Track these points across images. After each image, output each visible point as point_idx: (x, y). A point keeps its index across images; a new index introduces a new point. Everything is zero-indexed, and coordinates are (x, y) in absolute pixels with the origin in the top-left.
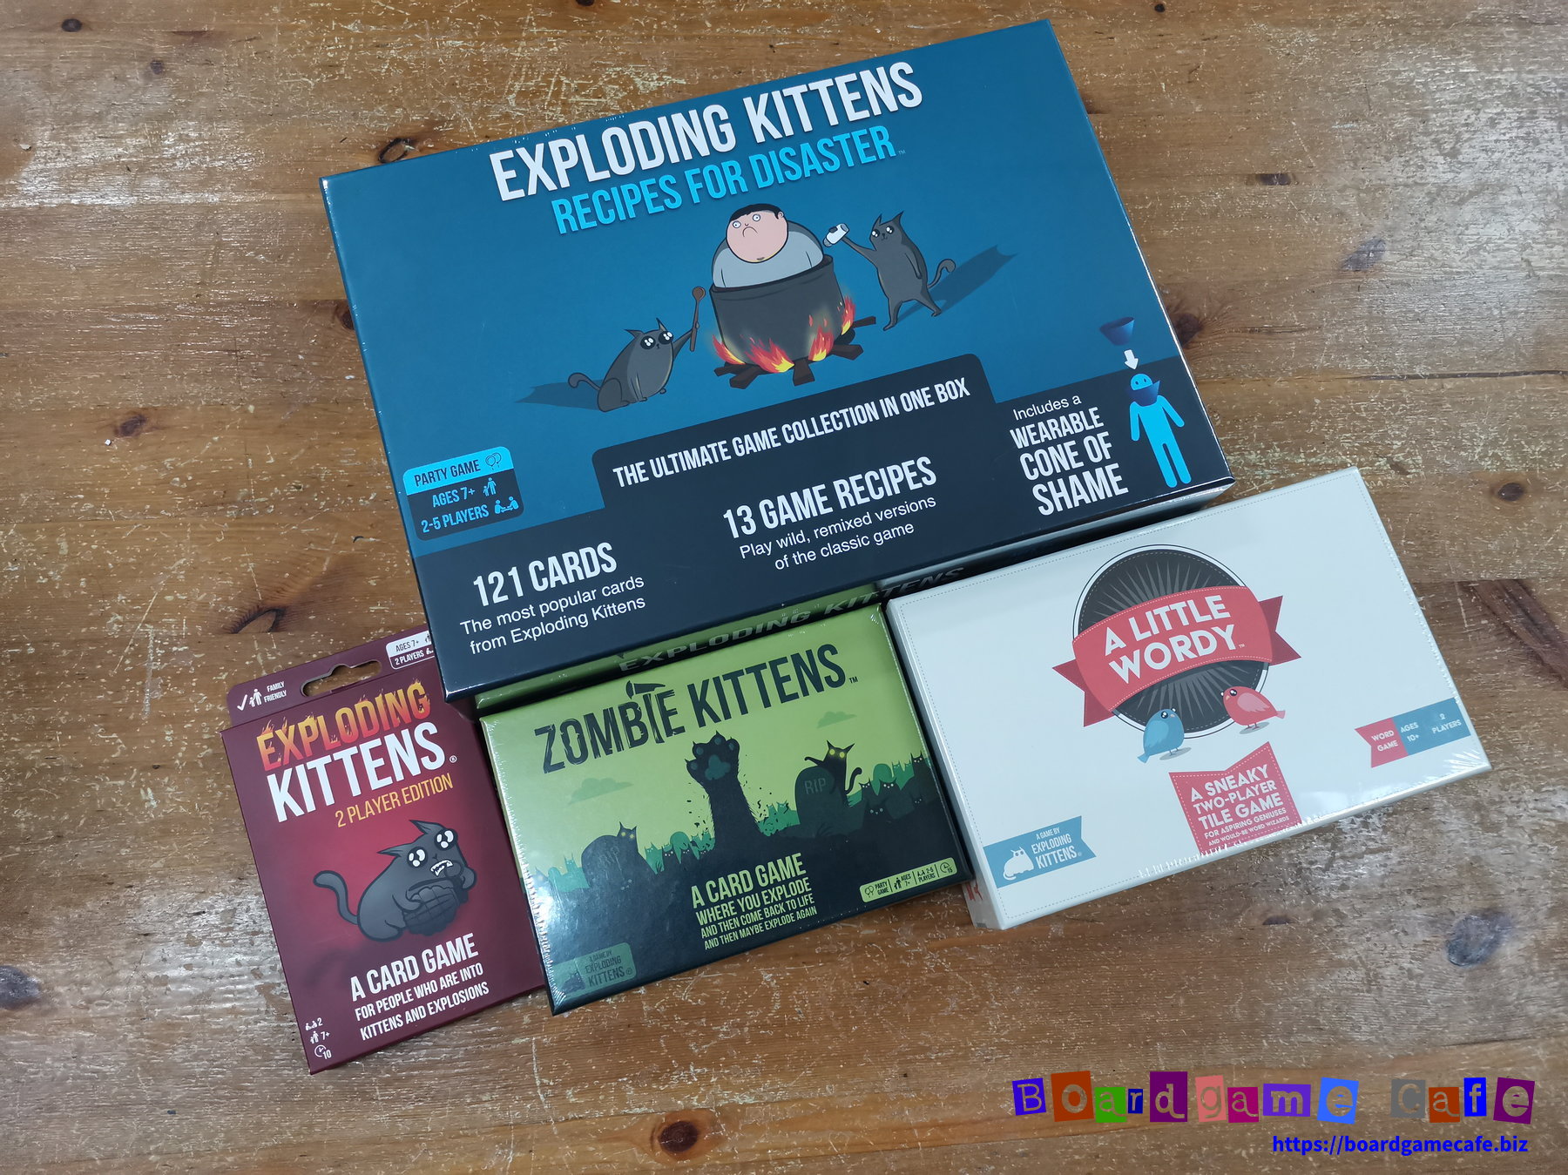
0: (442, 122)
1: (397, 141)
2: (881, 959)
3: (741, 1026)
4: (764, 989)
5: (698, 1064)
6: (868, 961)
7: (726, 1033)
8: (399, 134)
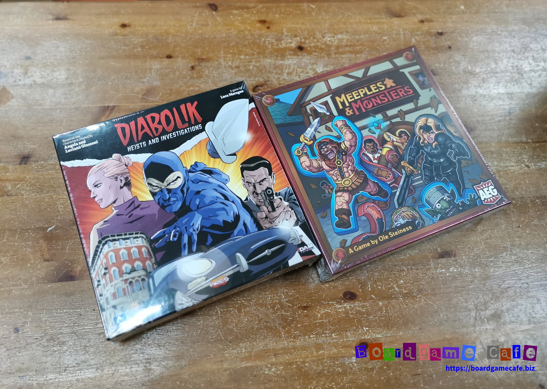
0: (268, 81)
1: (257, 86)
2: (410, 298)
3: (376, 317)
4: (380, 307)
5: (366, 327)
6: (407, 299)
7: (372, 319)
8: (257, 84)
